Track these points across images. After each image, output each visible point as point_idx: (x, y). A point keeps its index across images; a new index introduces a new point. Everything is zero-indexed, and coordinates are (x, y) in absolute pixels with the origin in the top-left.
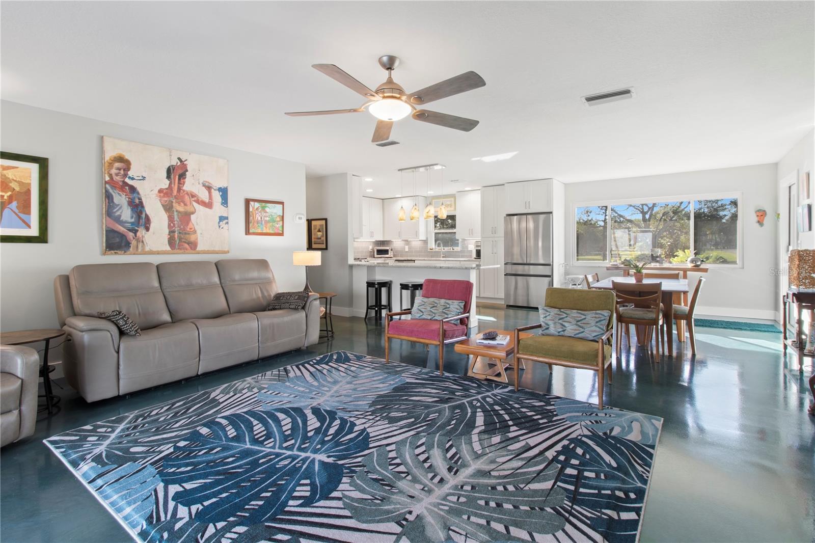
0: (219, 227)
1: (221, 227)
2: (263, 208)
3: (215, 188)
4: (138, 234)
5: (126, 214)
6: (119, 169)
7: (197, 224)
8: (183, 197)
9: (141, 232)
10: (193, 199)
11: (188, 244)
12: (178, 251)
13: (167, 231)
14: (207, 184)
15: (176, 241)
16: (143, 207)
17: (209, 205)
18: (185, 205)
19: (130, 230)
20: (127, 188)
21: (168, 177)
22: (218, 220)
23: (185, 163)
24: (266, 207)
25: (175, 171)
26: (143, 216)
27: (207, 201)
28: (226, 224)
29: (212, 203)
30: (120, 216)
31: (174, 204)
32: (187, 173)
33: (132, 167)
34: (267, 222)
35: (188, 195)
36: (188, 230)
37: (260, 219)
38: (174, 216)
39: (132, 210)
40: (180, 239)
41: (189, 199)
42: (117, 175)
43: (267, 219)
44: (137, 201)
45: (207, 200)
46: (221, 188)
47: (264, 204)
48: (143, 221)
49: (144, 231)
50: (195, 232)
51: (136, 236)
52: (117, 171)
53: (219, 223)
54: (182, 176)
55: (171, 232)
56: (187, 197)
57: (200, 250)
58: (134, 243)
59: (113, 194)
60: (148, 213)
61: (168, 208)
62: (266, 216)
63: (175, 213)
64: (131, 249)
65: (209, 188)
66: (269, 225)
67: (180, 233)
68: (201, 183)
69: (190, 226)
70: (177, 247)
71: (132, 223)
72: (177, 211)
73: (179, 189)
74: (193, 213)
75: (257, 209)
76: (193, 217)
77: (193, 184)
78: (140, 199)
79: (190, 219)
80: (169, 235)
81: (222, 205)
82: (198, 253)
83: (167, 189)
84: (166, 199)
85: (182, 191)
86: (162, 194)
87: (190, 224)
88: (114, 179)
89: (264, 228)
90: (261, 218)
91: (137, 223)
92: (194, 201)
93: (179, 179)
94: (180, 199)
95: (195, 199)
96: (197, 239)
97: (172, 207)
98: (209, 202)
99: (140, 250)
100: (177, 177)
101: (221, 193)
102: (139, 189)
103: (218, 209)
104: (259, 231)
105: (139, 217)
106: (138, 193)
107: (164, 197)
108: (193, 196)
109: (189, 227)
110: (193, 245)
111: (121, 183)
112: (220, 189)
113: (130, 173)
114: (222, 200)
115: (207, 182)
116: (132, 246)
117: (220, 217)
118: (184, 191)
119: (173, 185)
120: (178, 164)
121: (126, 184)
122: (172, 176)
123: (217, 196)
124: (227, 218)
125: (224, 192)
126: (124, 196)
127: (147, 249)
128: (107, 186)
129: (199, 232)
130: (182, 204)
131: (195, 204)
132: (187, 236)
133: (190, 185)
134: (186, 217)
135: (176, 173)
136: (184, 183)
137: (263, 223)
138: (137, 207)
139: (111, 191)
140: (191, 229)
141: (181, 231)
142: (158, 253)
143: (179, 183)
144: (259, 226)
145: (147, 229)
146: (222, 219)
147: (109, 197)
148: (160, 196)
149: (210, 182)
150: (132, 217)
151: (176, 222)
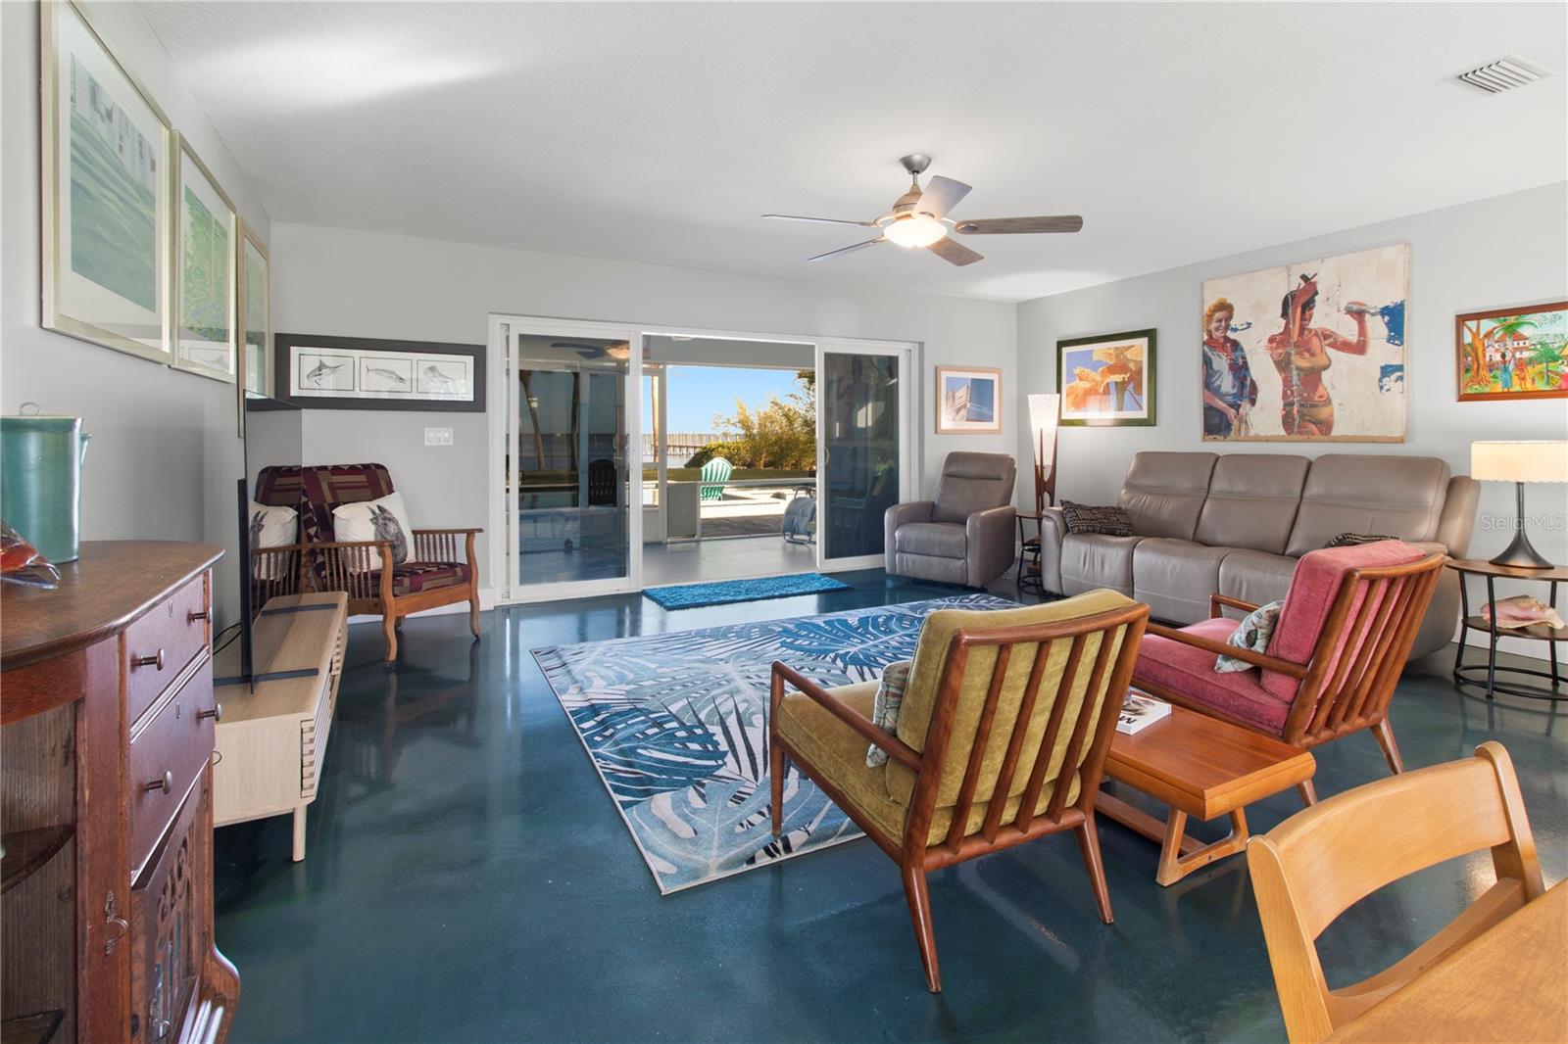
0: (1381, 388)
1: (1385, 388)
2: (1511, 332)
3: (1373, 311)
4: (1241, 410)
5: (1227, 383)
6: (1220, 321)
7: (1333, 387)
8: (1308, 342)
9: (1245, 406)
10: (1327, 342)
11: (1315, 424)
12: (1298, 437)
13: (1280, 403)
14: (1355, 307)
15: (1294, 420)
16: (1247, 369)
17: (1359, 348)
18: (1313, 355)
19: (1231, 406)
20: (1228, 345)
21: (1285, 314)
22: (1379, 375)
23: (1312, 281)
24: (1520, 324)
25: (1296, 300)
26: (1248, 382)
27: (1355, 341)
28: (1397, 380)
29: (1365, 341)
30: (1220, 386)
31: (1293, 358)
32: (1316, 298)
33: (1234, 313)
34: (1521, 365)
35: (1316, 334)
36: (1316, 399)
37: (1498, 358)
38: (1291, 377)
39: (1234, 376)
40: (1302, 416)
41: (1318, 343)
42: (1217, 329)
43: (1526, 354)
44: (1240, 361)
45: (1354, 338)
46: (1387, 307)
47: (1511, 319)
48: (1247, 390)
49: (1248, 406)
50: (1328, 402)
51: (1238, 414)
52: (1218, 324)
53: (1380, 380)
54: (1308, 306)
55: (1288, 405)
56: (1315, 342)
57: (1338, 434)
58: (1235, 423)
59: (1212, 357)
60: (1254, 378)
61: (1283, 365)
62: (1521, 350)
63: (1295, 372)
64: (1232, 433)
65: (1359, 314)
66: (1531, 371)
67: (1301, 406)
68: (1342, 309)
69: (1320, 391)
70: (1296, 430)
71: (1234, 395)
72: (1297, 368)
73: (1302, 329)
74: (1326, 368)
75: (1489, 335)
76: (1325, 376)
77: (1327, 314)
78: (1244, 358)
79: (1319, 379)
80: (1284, 409)
81: (1388, 341)
82: (1335, 440)
83: (1280, 334)
84: (1280, 351)
85: (1306, 332)
86: (1274, 345)
87: (1320, 388)
88: (1214, 337)
89: (1516, 380)
90: (1503, 356)
91: (1240, 395)
92: (1328, 345)
93: (1303, 312)
94: (1304, 347)
95: (1331, 340)
96: (1332, 415)
97: (1289, 363)
98: (1358, 341)
99: (1243, 435)
100: (1299, 310)
101: (1387, 318)
102: (1244, 344)
103: (1381, 351)
104: (1498, 388)
105: (1243, 385)
106: (1242, 350)
107: (1277, 348)
108: (1326, 337)
109: (1318, 394)
110: (1325, 426)
111: (1222, 340)
112: (1385, 311)
113: (1233, 323)
114: (1390, 331)
115: (1354, 303)
116: (1233, 428)
117: (1382, 368)
118: (1310, 331)
119: (1291, 326)
120: (1301, 287)
121: (1227, 339)
122: (1290, 311)
123: (1377, 327)
124: (1400, 368)
125: (1395, 317)
126: (1224, 357)
127: (1252, 433)
128: (1205, 347)
129: (1335, 402)
130: (1307, 355)
131: (1331, 352)
132: (1315, 410)
133: (1322, 317)
134: (1312, 377)
135: (1300, 302)
136: (1311, 316)
137: (1511, 367)
138: (1240, 370)
139: (1210, 354)
140: (1321, 397)
141: (1303, 403)
142: (1267, 440)
143: (1303, 319)
144: (1495, 377)
145: (1253, 402)
146: (1387, 371)
147: (1207, 362)
148: (1271, 349)
149: (1361, 301)
150: (1233, 387)
151: (1294, 388)
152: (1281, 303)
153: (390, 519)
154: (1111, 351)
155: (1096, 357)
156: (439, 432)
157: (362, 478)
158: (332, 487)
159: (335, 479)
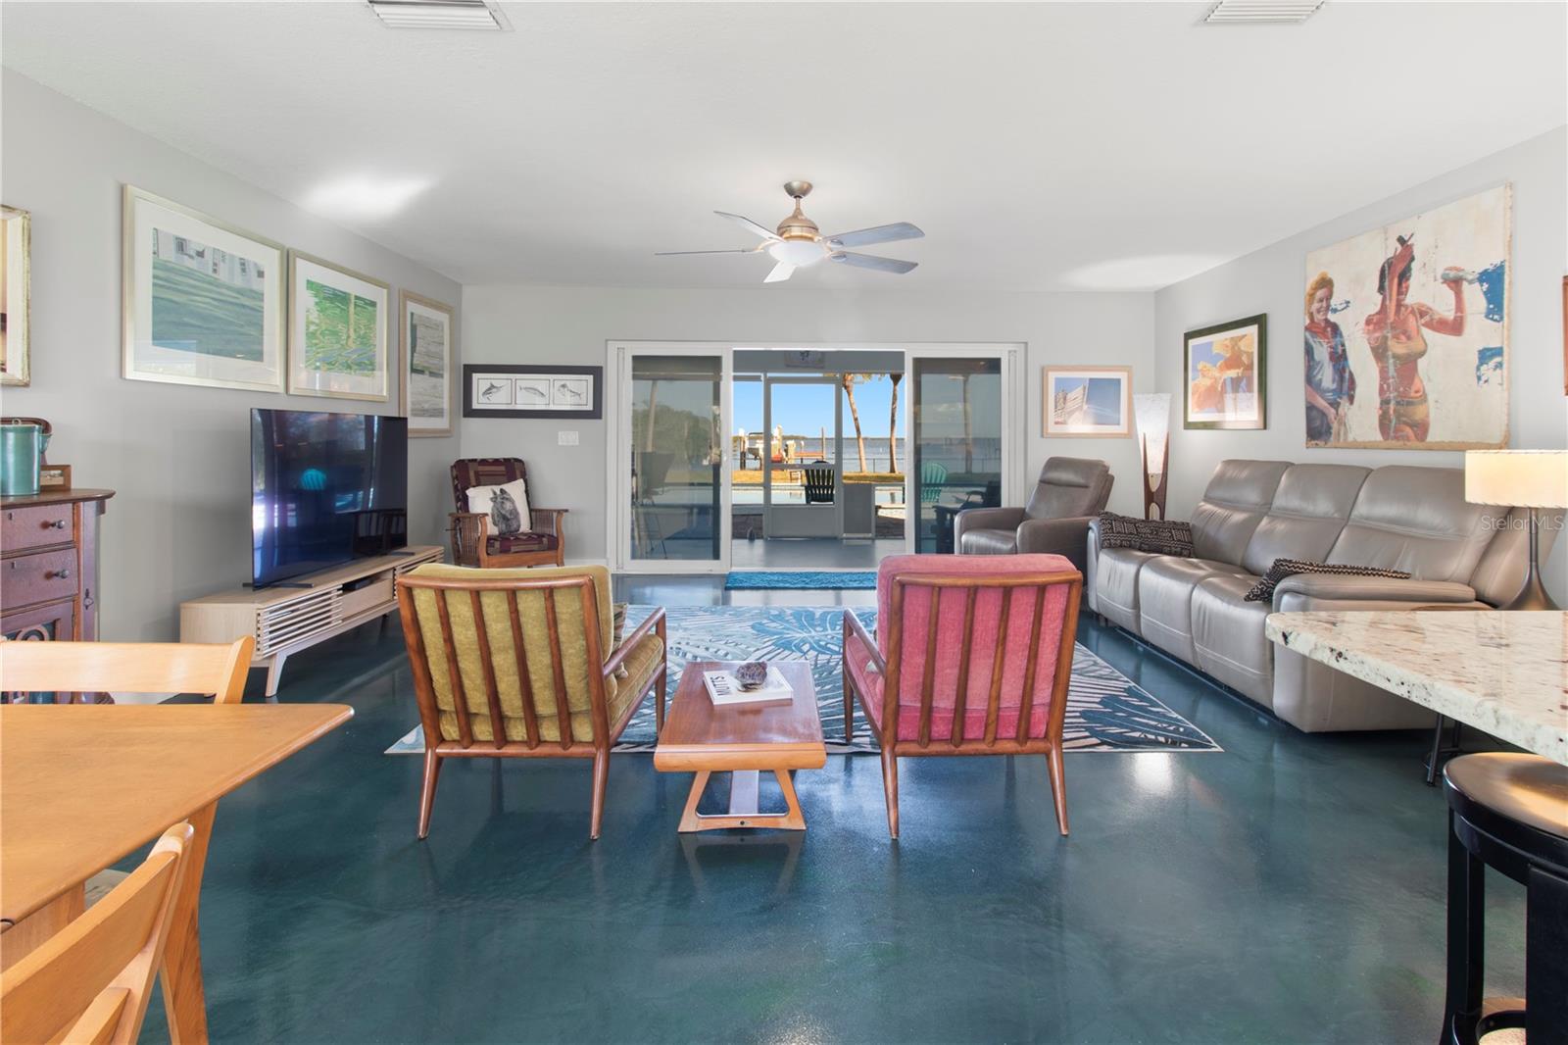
0: (1479, 378)
1: (1484, 378)
3: (1470, 277)
4: (1340, 410)
5: (1327, 376)
6: (1321, 301)
7: (1429, 380)
8: (1405, 322)
9: (1344, 402)
10: (1423, 321)
11: (1411, 426)
12: (1394, 443)
13: (1377, 401)
14: (1452, 274)
15: (1390, 421)
16: (1346, 359)
17: (1455, 327)
18: (1409, 338)
19: (1331, 404)
20: (1329, 329)
21: (1381, 289)
22: (1476, 362)
23: (1409, 243)
25: (1392, 268)
26: (1347, 375)
27: (1452, 317)
28: (1496, 367)
29: (1462, 318)
30: (1321, 380)
31: (1389, 343)
32: (1414, 265)
33: (1335, 289)
35: (1413, 312)
36: (1413, 394)
38: (1387, 367)
39: (1334, 366)
40: (1398, 416)
41: (1414, 322)
42: (1319, 311)
44: (1340, 351)
45: (1450, 315)
46: (1486, 271)
48: (1346, 385)
49: (1348, 404)
50: (1424, 398)
51: (1337, 413)
52: (1320, 304)
53: (1478, 369)
54: (1404, 276)
55: (1385, 402)
56: (1412, 322)
57: (1434, 441)
58: (1335, 426)
59: (1314, 345)
60: (1353, 371)
61: (1380, 352)
63: (1391, 361)
64: (1332, 439)
65: (1455, 283)
67: (1398, 403)
68: (1439, 276)
69: (1417, 384)
70: (1392, 434)
71: (1333, 391)
72: (1395, 356)
73: (1399, 305)
74: (1422, 354)
76: (1422, 363)
77: (1423, 285)
78: (1343, 345)
79: (1415, 369)
80: (1381, 408)
81: (1487, 317)
82: (1430, 448)
83: (1377, 313)
84: (1377, 335)
85: (1403, 309)
86: (1371, 327)
87: (1416, 380)
88: (1316, 320)
91: (1339, 392)
92: (1423, 325)
93: (1400, 284)
95: (1427, 318)
96: (1427, 416)
97: (1386, 349)
98: (1455, 319)
99: (1341, 440)
100: (1396, 281)
101: (1485, 286)
102: (1342, 328)
103: (1480, 331)
105: (1342, 378)
106: (1341, 336)
107: (1375, 330)
108: (1422, 314)
109: (1414, 388)
110: (1421, 429)
111: (1323, 324)
112: (1485, 277)
113: (1334, 302)
114: (1489, 302)
115: (1451, 269)
116: (1333, 431)
117: (1480, 352)
118: (1407, 307)
119: (1388, 302)
120: (1398, 252)
121: (1327, 321)
122: (1386, 284)
123: (1475, 297)
124: (1499, 352)
125: (1493, 281)
126: (1325, 346)
127: (1351, 438)
128: (1307, 334)
129: (1431, 398)
130: (1403, 338)
131: (1425, 331)
132: (1410, 408)
133: (1425, 290)
134: (1408, 365)
135: (1396, 272)
136: (1407, 288)
138: (1339, 358)
139: (1311, 341)
140: (1417, 392)
141: (1399, 399)
142: (1365, 446)
143: (1399, 293)
145: (1351, 399)
146: (1486, 355)
147: (1309, 351)
148: (1369, 332)
149: (1458, 266)
150: (1333, 381)
151: (1391, 381)
152: (1378, 274)
153: (507, 499)
154: (1227, 342)
155: (1216, 350)
156: (568, 434)
157: (503, 468)
158: (477, 474)
159: (481, 468)
